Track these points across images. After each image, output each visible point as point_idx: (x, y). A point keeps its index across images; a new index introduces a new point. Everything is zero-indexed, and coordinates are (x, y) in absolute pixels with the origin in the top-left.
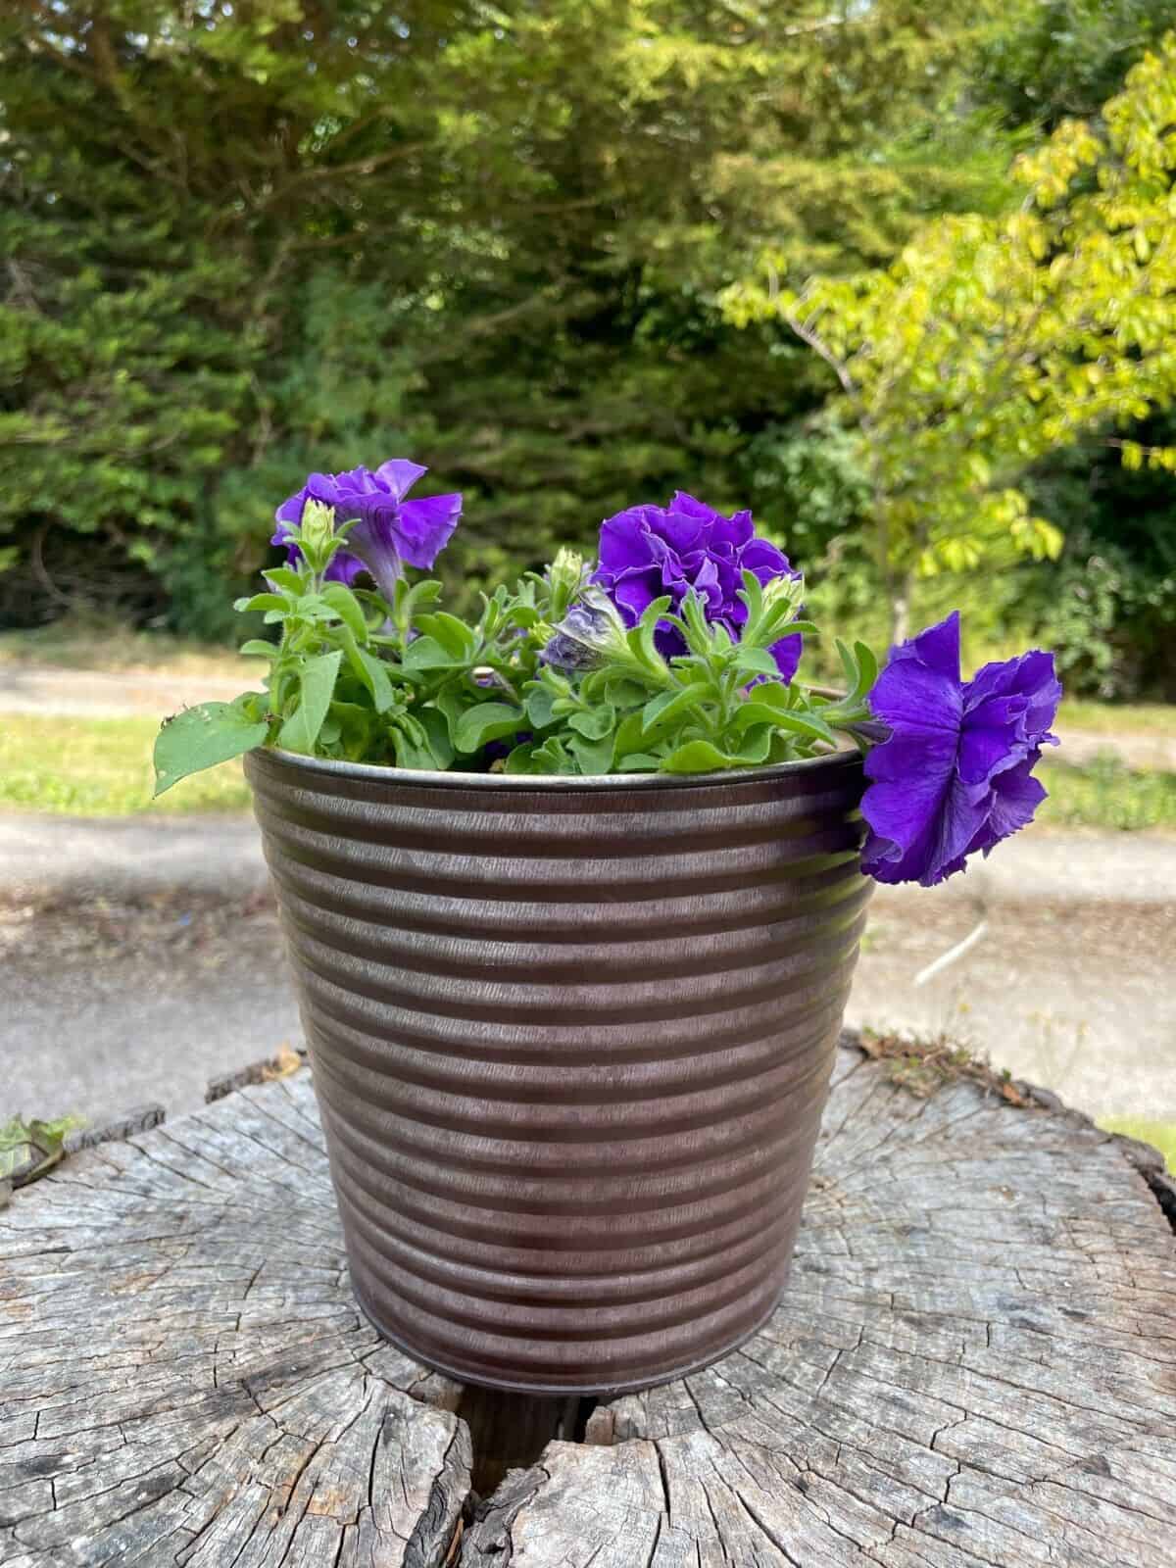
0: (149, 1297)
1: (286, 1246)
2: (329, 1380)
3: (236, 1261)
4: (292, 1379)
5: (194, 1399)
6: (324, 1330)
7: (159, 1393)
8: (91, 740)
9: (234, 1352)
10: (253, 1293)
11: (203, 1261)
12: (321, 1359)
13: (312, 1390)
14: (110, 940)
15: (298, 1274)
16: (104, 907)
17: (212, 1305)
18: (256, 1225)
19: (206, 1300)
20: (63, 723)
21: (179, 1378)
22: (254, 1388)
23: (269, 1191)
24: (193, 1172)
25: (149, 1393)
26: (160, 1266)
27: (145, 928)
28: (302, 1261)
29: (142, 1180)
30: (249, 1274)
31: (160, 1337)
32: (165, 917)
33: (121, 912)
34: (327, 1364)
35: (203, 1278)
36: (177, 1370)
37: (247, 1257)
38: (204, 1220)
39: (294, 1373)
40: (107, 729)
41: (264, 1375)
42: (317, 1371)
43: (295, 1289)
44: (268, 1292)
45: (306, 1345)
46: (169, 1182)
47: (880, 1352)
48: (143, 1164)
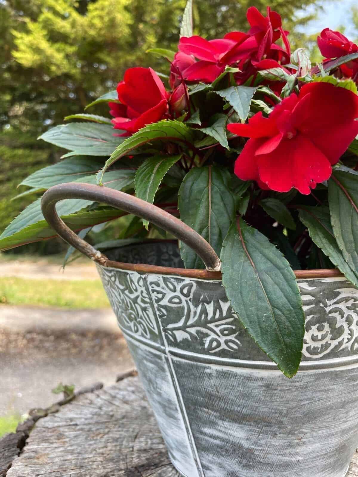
0: (103, 440)
1: (146, 426)
2: (165, 468)
3: (131, 430)
4: (152, 468)
5: (121, 472)
6: (161, 453)
7: (109, 470)
8: (71, 287)
9: (132, 458)
10: (137, 440)
11: (120, 429)
12: (161, 461)
13: (159, 471)
14: (75, 346)
15: (151, 435)
16: (74, 337)
17: (124, 443)
18: (136, 419)
19: (122, 441)
20: (63, 282)
21: (115, 466)
22: (140, 470)
23: (139, 409)
24: (115, 402)
25: (107, 470)
26: (106, 430)
27: (86, 343)
28: (152, 430)
29: (99, 404)
30: (135, 434)
31: (108, 452)
32: (93, 340)
33: (80, 338)
34: (163, 463)
35: (121, 435)
36: (114, 463)
37: (134, 429)
38: (119, 417)
39: (153, 466)
40: (76, 283)
41: (143, 466)
42: (160, 465)
43: (151, 439)
44: (142, 439)
45: (156, 457)
46: (107, 405)
48: (99, 400)
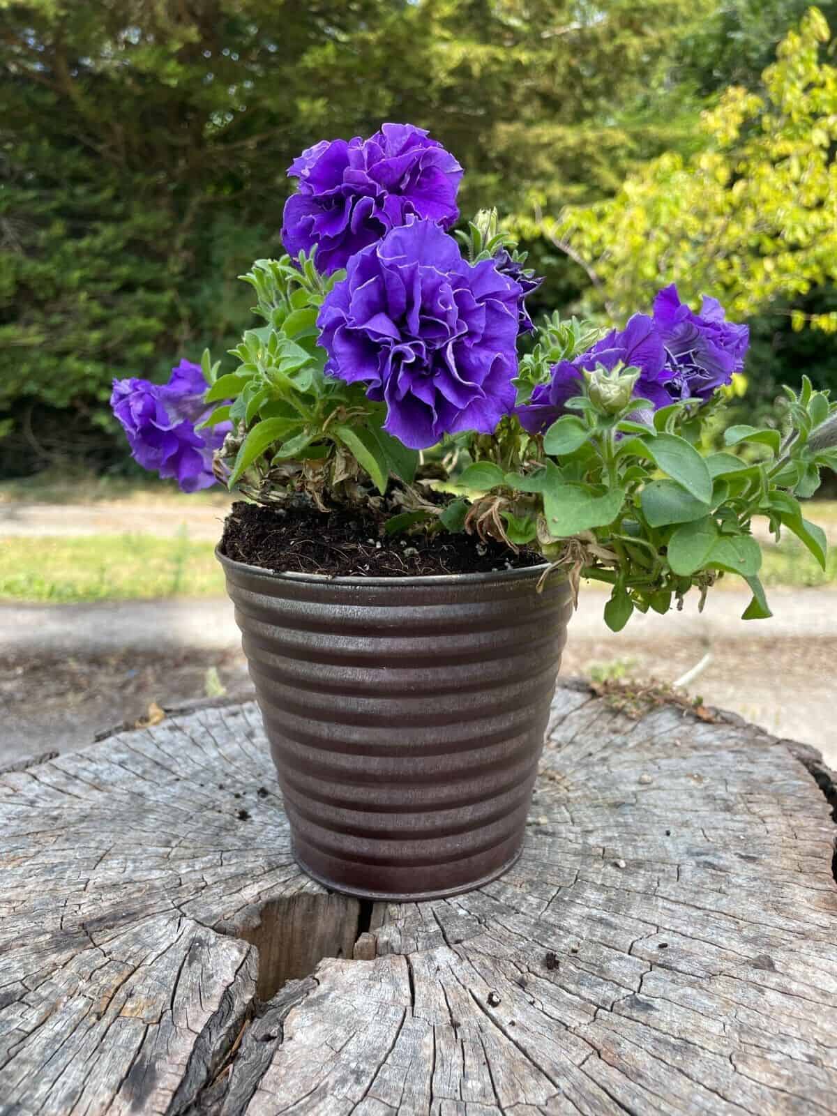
0: (20, 871)
1: (132, 833)
2: (151, 921)
3: (93, 844)
4: (122, 922)
5: (42, 938)
6: (152, 887)
7: (16, 935)
8: (67, 553)
9: (80, 905)
10: (102, 864)
11: (67, 845)
12: (147, 907)
13: (137, 929)
14: (78, 688)
15: (139, 851)
16: (73, 665)
17: (68, 873)
18: (113, 820)
19: (64, 871)
20: (47, 542)
21: (33, 924)
22: (90, 929)
23: (126, 798)
24: (70, 789)
25: (9, 936)
26: (33, 850)
27: (104, 679)
28: (142, 842)
29: (31, 796)
30: (100, 852)
31: (22, 898)
32: (118, 670)
33: (86, 669)
34: (151, 911)
35: (65, 857)
36: (32, 919)
37: (101, 842)
38: (72, 819)
39: (123, 917)
40: (79, 544)
41: (100, 920)
42: (143, 915)
43: (134, 861)
44: (113, 863)
45: (136, 899)
46: (50, 796)
47: (591, 888)
48: (35, 785)
